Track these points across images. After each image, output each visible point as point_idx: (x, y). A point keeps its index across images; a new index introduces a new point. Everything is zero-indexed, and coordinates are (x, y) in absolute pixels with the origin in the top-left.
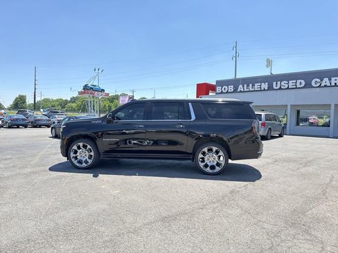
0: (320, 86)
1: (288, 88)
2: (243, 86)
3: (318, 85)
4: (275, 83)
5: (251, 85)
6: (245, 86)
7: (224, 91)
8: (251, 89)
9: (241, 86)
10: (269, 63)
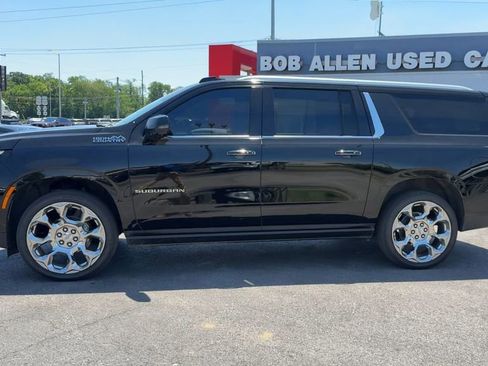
0: (479, 67)
1: (417, 69)
2: (322, 59)
3: (477, 63)
4: (390, 56)
5: (339, 58)
6: (327, 58)
7: (277, 68)
8: (339, 67)
9: (317, 59)
10: (377, 11)
